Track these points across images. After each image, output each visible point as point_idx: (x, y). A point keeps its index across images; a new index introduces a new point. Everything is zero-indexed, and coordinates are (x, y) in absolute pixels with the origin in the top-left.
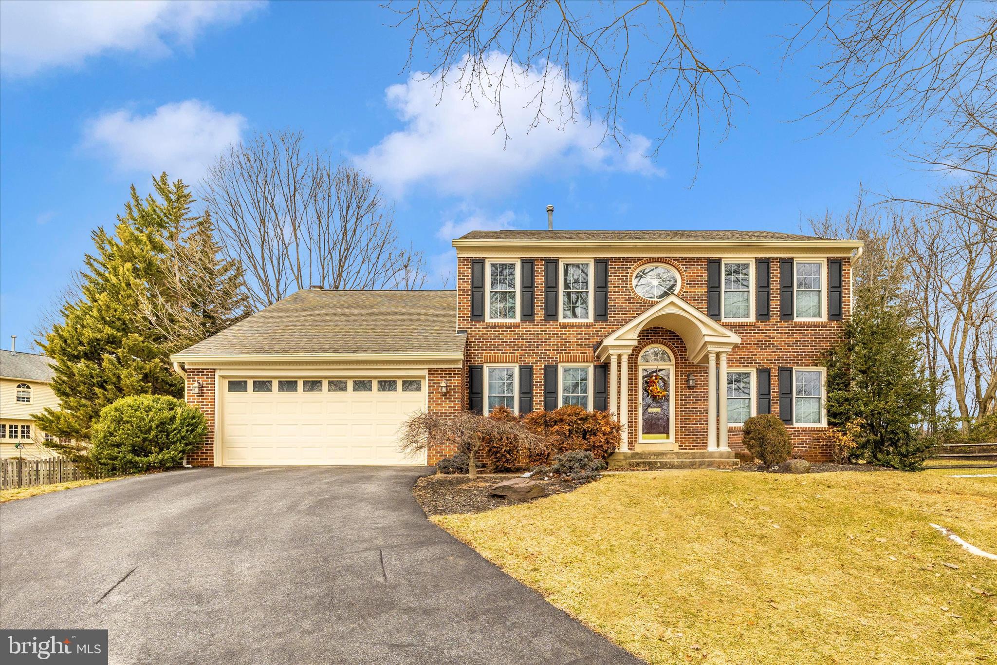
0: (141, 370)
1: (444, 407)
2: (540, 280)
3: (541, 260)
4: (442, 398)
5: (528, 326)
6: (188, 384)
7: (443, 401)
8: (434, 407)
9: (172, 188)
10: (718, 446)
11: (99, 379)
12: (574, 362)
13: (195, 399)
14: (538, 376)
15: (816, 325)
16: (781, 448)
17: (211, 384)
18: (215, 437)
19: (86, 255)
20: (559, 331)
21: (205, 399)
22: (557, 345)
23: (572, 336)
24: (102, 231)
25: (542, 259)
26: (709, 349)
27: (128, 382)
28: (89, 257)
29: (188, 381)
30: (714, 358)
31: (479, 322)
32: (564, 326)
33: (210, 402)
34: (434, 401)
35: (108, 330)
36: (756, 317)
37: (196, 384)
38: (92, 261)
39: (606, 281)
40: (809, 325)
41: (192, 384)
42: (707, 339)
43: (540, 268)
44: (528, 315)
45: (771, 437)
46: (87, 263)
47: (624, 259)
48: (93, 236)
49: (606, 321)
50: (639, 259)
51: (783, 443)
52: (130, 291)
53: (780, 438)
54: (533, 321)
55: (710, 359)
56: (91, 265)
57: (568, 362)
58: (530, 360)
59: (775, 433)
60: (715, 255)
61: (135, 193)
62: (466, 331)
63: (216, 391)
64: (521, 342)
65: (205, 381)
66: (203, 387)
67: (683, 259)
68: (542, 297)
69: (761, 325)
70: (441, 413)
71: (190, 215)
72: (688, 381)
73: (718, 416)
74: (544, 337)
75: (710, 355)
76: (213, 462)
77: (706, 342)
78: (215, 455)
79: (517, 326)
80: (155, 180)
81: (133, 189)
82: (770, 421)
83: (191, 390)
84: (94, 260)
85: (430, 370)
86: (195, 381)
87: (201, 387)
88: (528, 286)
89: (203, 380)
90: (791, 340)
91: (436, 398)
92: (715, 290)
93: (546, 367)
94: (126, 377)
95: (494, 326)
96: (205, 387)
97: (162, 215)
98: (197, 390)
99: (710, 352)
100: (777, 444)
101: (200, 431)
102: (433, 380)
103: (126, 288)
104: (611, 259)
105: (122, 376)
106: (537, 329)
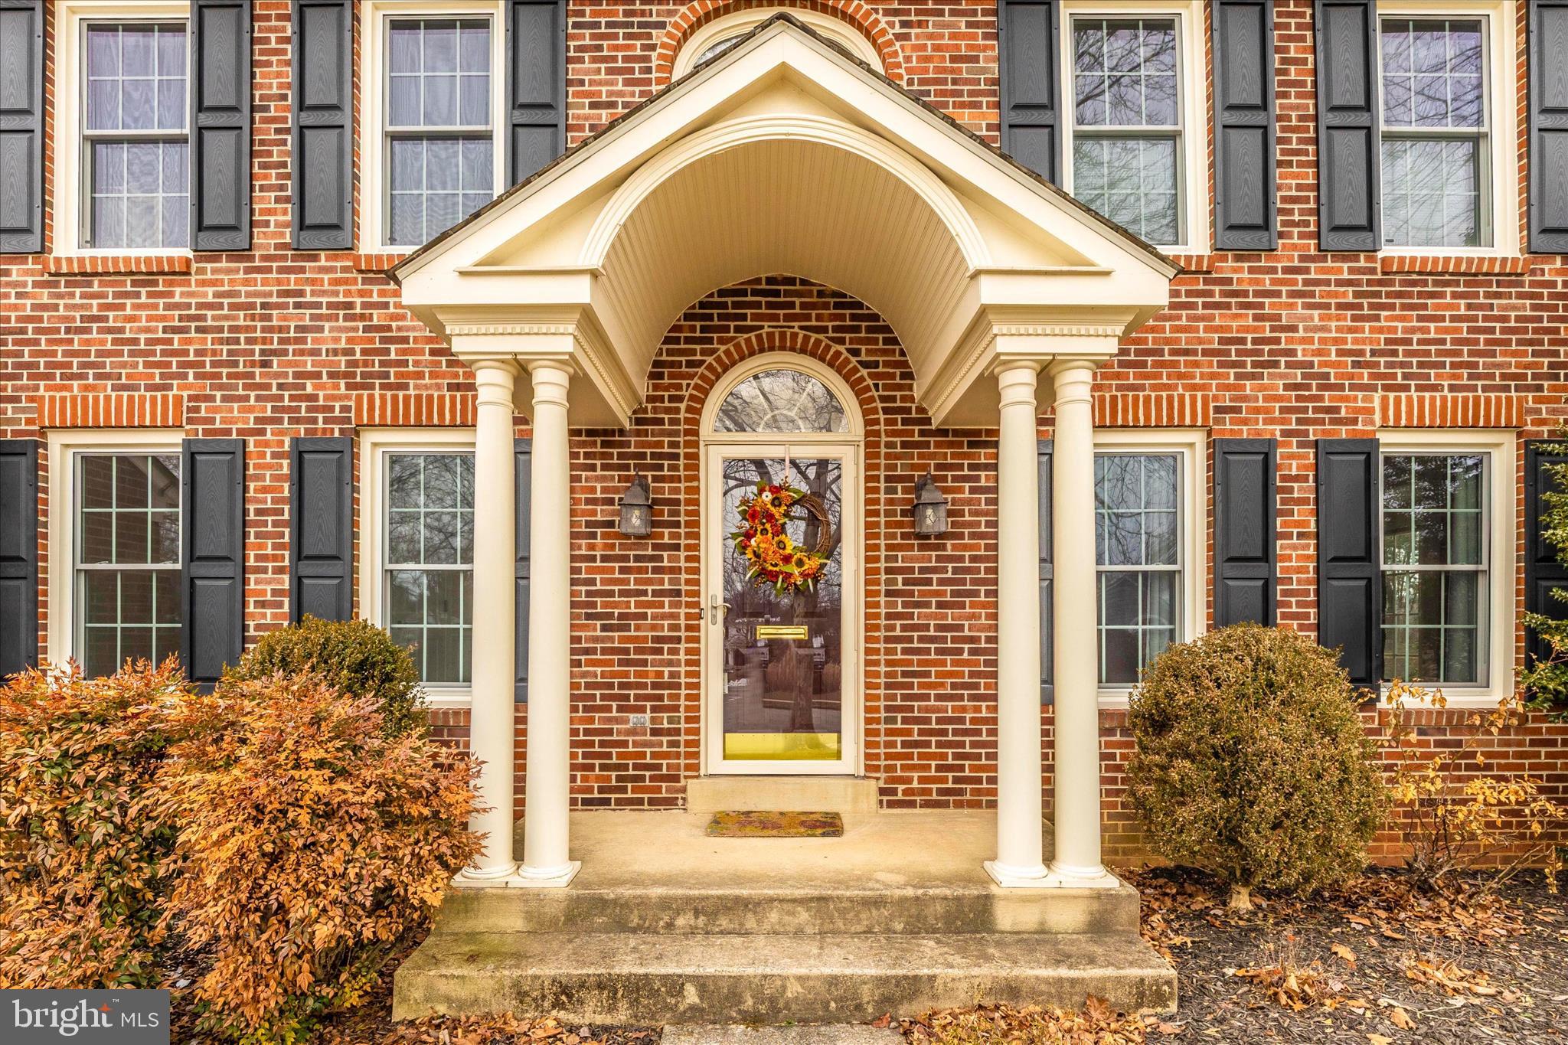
5: (226, 274)
10: (1049, 857)
12: (419, 425)
14: (269, 483)
15: (1474, 276)
16: (1327, 800)
20: (356, 293)
22: (349, 352)
26: (1003, 345)
30: (1027, 394)
32: (375, 273)
36: (1213, 236)
40: (1444, 275)
42: (991, 292)
44: (224, 227)
45: (1278, 744)
51: (1334, 775)
53: (1321, 748)
55: (1008, 396)
57: (395, 425)
58: (232, 418)
59: (1296, 725)
64: (195, 343)
69: (1239, 273)
72: (914, 511)
73: (1048, 700)
74: (295, 318)
75: (1006, 379)
77: (984, 311)
79: (179, 273)
82: (1270, 667)
90: (1368, 337)
92: (1035, 117)
93: (301, 449)
95: (87, 277)
99: (1006, 362)
100: (1305, 778)
106: (264, 287)
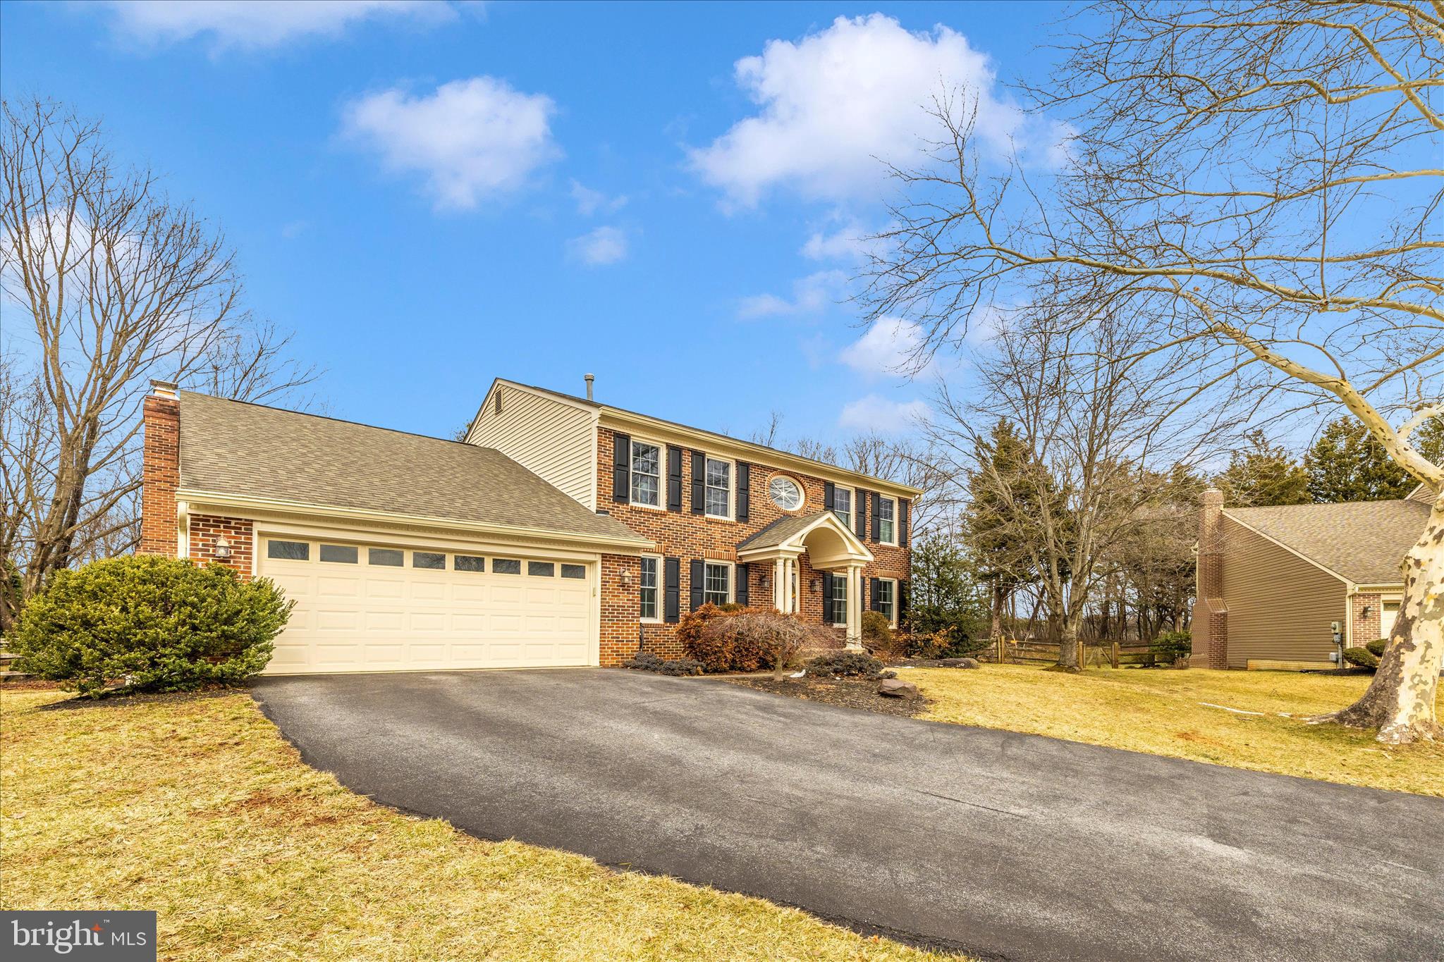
1: (622, 600)
2: (687, 470)
4: (618, 589)
6: (193, 539)
7: (620, 593)
8: (610, 599)
12: (718, 559)
14: (685, 570)
15: (892, 549)
17: (246, 543)
22: (703, 540)
23: (717, 532)
25: (689, 450)
29: (193, 534)
31: (622, 503)
32: (710, 522)
33: (243, 572)
34: (609, 592)
39: (748, 485)
40: (888, 549)
41: (203, 540)
43: (687, 459)
44: (675, 506)
47: (763, 467)
49: (747, 522)
50: (775, 470)
54: (679, 511)
55: (850, 571)
57: (713, 558)
58: (677, 553)
60: (830, 479)
62: (608, 512)
63: (254, 556)
64: (668, 532)
65: (234, 537)
67: (809, 477)
68: (689, 489)
70: (618, 606)
72: (811, 586)
74: (691, 530)
79: (664, 515)
83: (202, 550)
85: (604, 556)
86: (208, 536)
88: (675, 476)
89: (229, 536)
90: (878, 559)
91: (612, 589)
93: (693, 562)
95: (640, 512)
96: (233, 547)
98: (222, 552)
102: (609, 568)
104: (752, 464)
106: (684, 521)
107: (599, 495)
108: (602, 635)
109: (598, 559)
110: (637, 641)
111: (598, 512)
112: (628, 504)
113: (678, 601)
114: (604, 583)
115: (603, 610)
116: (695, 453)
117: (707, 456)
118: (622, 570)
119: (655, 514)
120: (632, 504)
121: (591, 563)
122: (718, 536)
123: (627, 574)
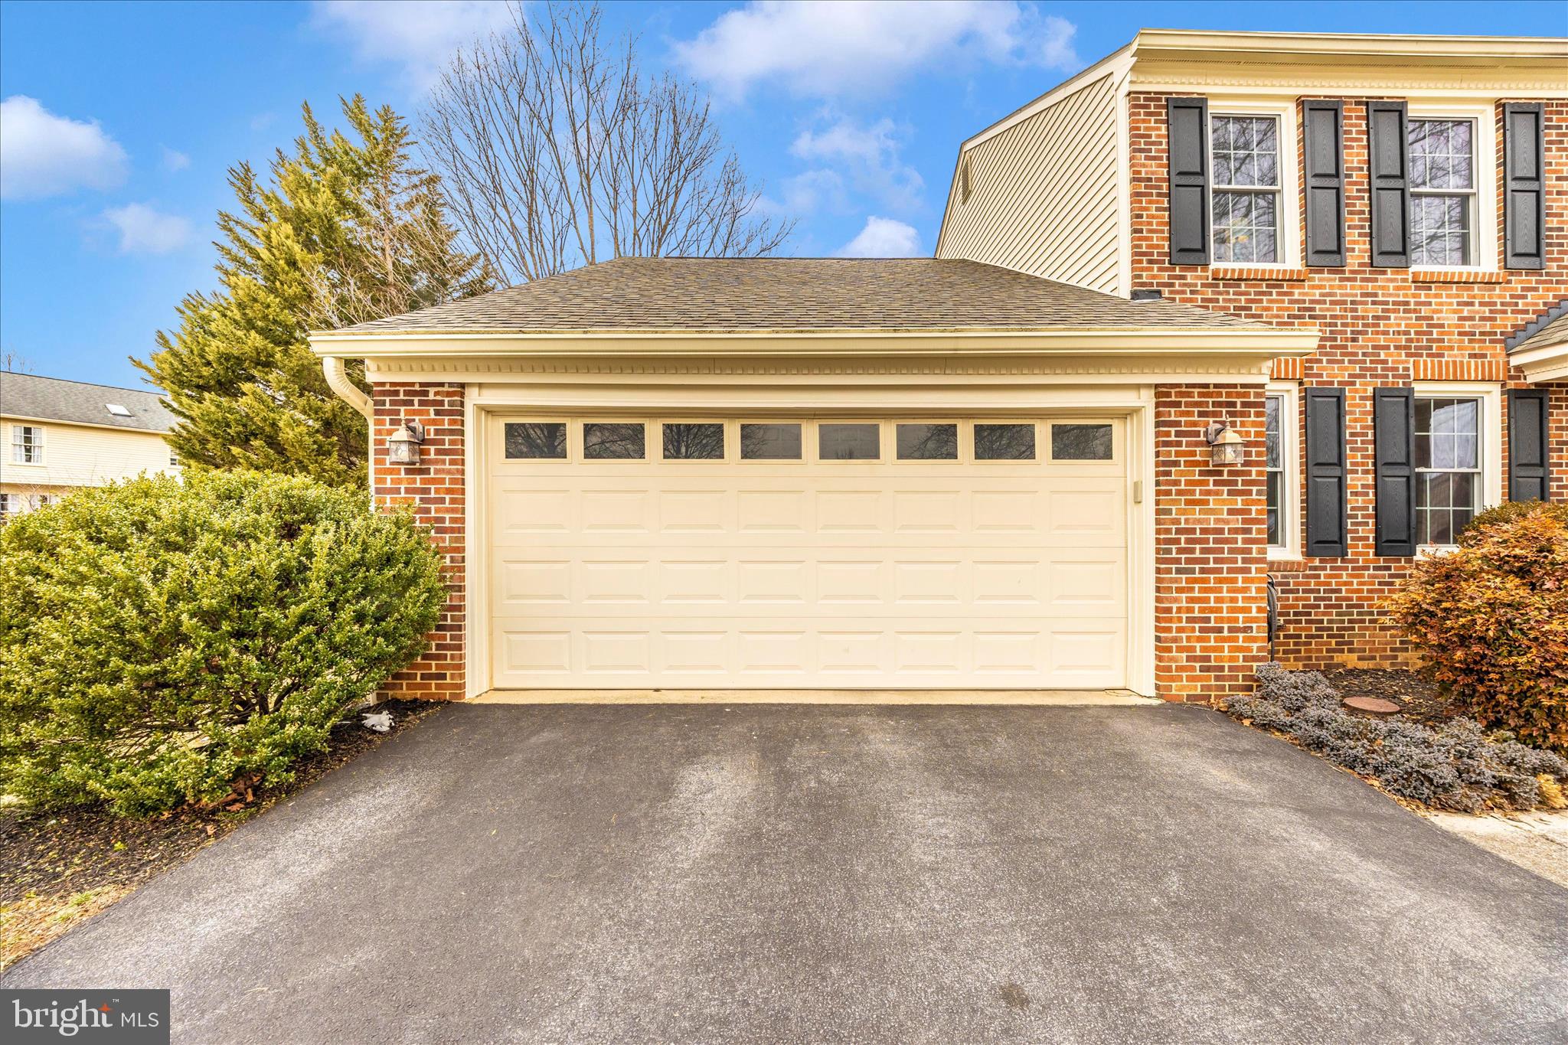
0: (316, 413)
1: (1212, 512)
2: (1355, 157)
3: (1358, 103)
4: (1206, 483)
5: (1326, 280)
6: (378, 432)
7: (1209, 493)
8: (1181, 512)
9: (376, 120)
11: (241, 428)
12: (1453, 381)
13: (399, 481)
14: (1358, 416)
17: (452, 432)
18: (467, 603)
19: (221, 214)
20: (1411, 295)
21: (433, 481)
22: (1407, 333)
23: (1445, 308)
24: (248, 170)
25: (1360, 101)
27: (291, 435)
28: (226, 216)
29: (377, 422)
31: (1193, 267)
32: (1423, 283)
33: (449, 491)
34: (1179, 493)
35: (255, 340)
37: (402, 434)
38: (232, 224)
41: (390, 433)
43: (1354, 127)
46: (224, 227)
48: (232, 179)
49: (1535, 270)
52: (297, 274)
54: (1338, 269)
56: (230, 230)
57: (1439, 380)
58: (1334, 374)
61: (310, 117)
62: (1159, 292)
63: (469, 457)
65: (434, 422)
66: (424, 441)
68: (1362, 205)
70: (1203, 531)
71: (406, 166)
74: (1371, 310)
76: (462, 686)
78: (468, 661)
79: (1297, 280)
80: (345, 104)
81: (306, 108)
83: (387, 452)
84: (237, 222)
85: (1161, 392)
86: (397, 422)
87: (419, 444)
88: (1324, 175)
89: (424, 420)
91: (1188, 483)
94: (289, 425)
95: (1237, 281)
96: (433, 442)
97: (361, 163)
98: (404, 453)
101: (412, 612)
102: (1177, 424)
103: (287, 268)
104: (1549, 103)
105: (281, 424)
106: (1352, 290)
107: (1137, 255)
108: (1162, 613)
109: (1146, 401)
110: (1259, 630)
111: (1135, 295)
112: (1205, 265)
113: (1341, 501)
114: (1164, 468)
115: (1163, 543)
116: (1376, 108)
117: (1413, 111)
118: (1213, 427)
119: (1275, 283)
120: (1214, 265)
121: (1126, 414)
122: (1450, 319)
123: (1230, 436)
